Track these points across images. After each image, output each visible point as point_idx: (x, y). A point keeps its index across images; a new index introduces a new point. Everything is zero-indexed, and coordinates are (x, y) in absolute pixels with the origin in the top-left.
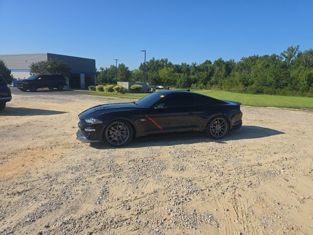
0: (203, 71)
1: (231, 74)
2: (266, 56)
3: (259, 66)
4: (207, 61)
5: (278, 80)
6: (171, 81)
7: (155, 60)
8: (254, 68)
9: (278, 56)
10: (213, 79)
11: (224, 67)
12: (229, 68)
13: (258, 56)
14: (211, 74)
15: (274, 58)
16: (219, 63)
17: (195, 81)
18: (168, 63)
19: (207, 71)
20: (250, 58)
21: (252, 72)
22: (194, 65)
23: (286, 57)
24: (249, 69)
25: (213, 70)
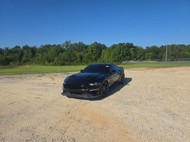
0: (14, 53)
1: (36, 55)
2: (55, 45)
3: (53, 50)
4: (17, 46)
5: (70, 58)
8: (50, 51)
9: (61, 45)
10: (24, 58)
11: (30, 50)
12: (33, 51)
13: (50, 44)
14: (22, 55)
15: (59, 46)
16: (26, 48)
17: (12, 60)
19: (18, 53)
20: (46, 45)
21: (49, 54)
22: (7, 49)
23: (65, 46)
24: (47, 52)
25: (23, 53)
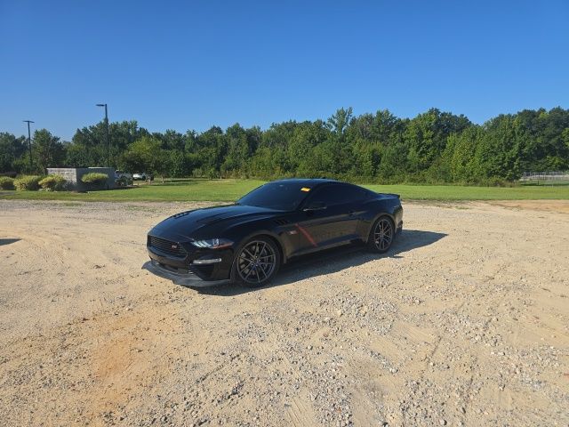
0: (208, 145)
1: (257, 151)
2: (308, 123)
3: (300, 138)
4: (214, 127)
6: (162, 163)
7: (110, 123)
8: (293, 141)
9: (324, 123)
10: (228, 160)
11: (244, 138)
12: (252, 140)
13: (295, 122)
14: (224, 152)
15: (319, 124)
16: (236, 131)
17: (198, 164)
18: (138, 129)
19: (216, 146)
20: (284, 124)
21: (290, 148)
22: (192, 134)
23: (336, 126)
24: (285, 142)
25: (226, 145)
